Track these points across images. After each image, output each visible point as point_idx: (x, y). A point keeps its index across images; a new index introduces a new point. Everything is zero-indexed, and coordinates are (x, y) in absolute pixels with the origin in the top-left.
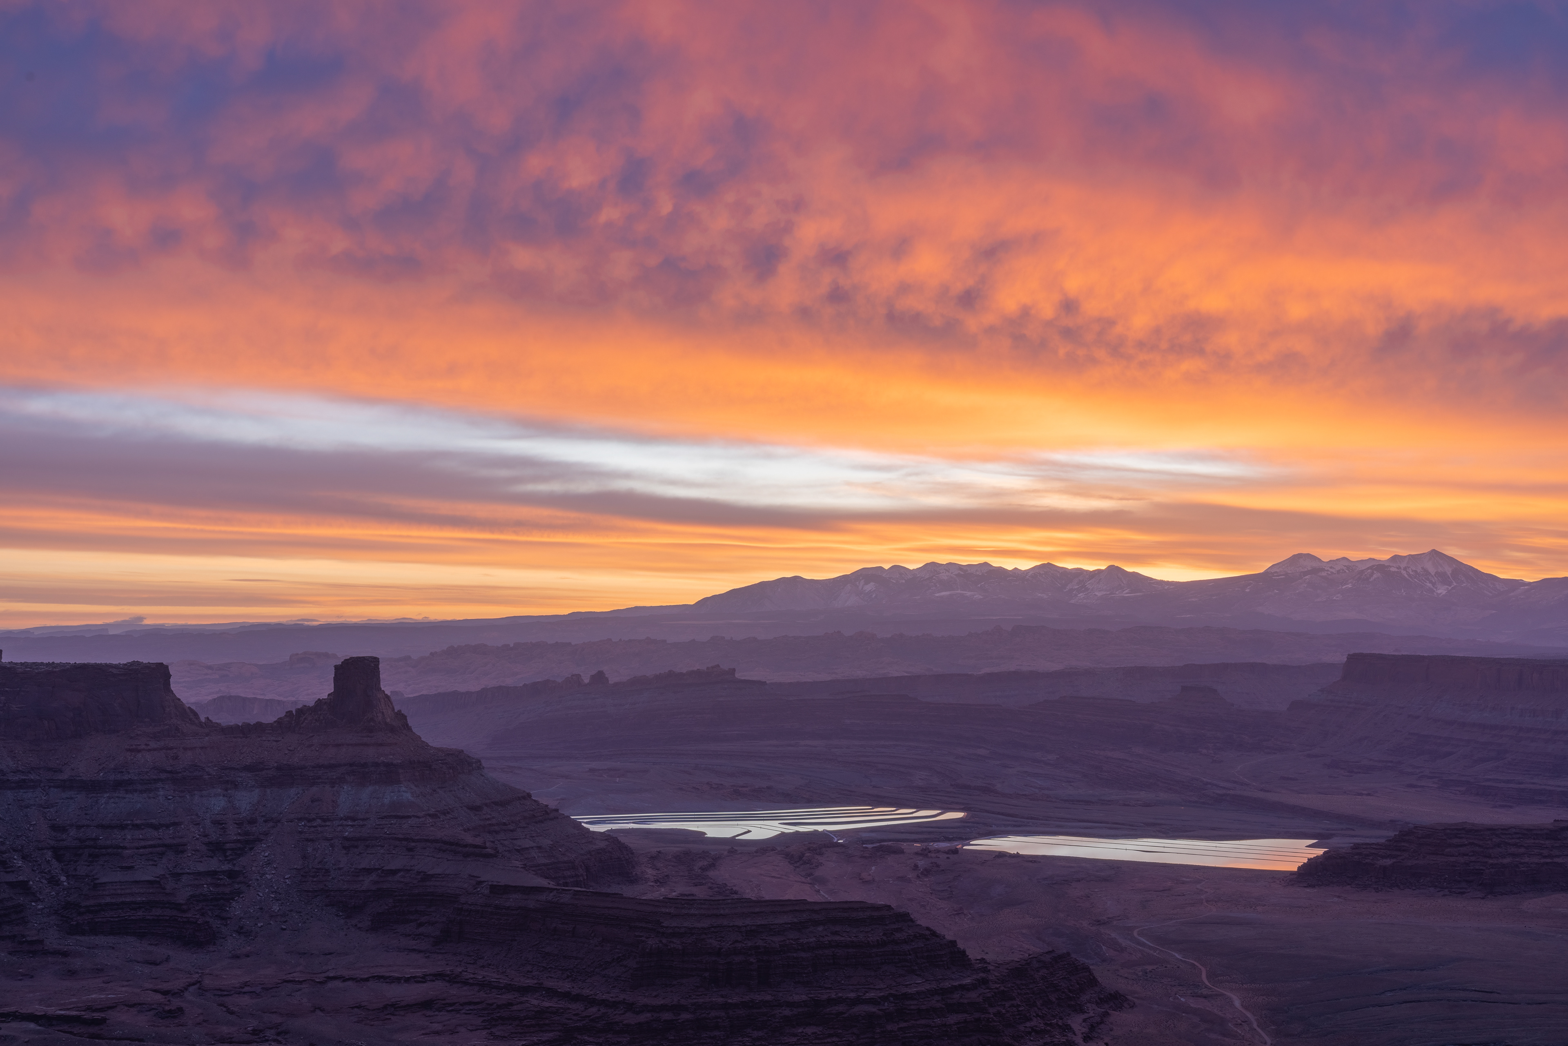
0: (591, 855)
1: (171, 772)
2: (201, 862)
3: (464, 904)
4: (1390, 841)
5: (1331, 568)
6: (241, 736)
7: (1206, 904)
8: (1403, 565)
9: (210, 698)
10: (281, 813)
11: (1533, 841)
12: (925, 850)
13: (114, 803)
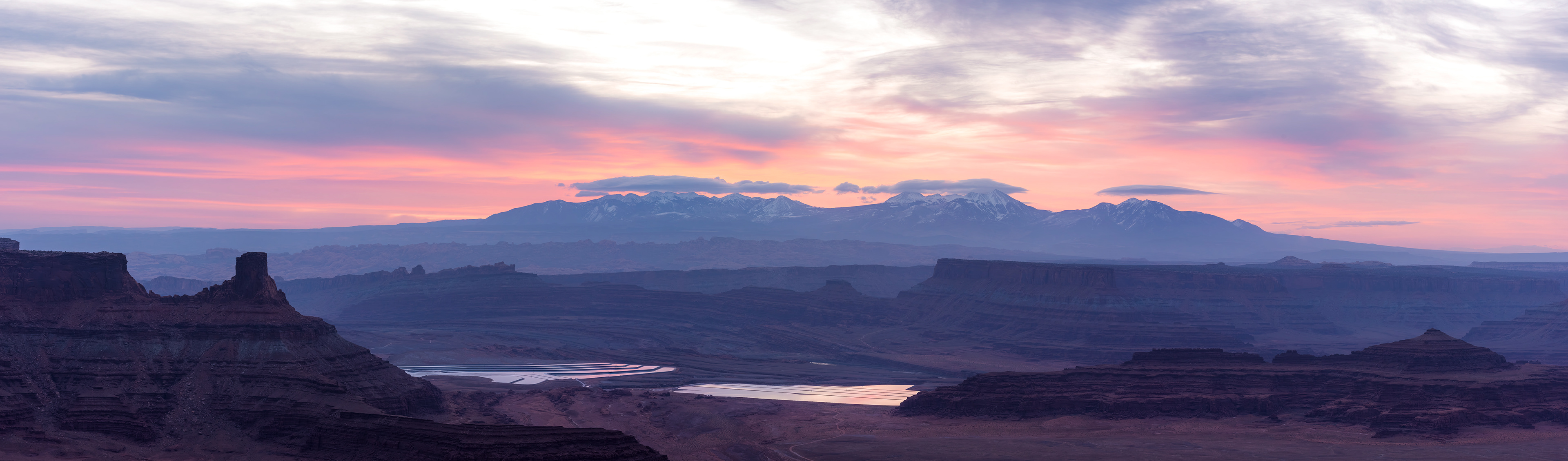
0: (411, 394)
1: (126, 326)
2: (146, 387)
3: (323, 424)
4: (961, 385)
5: (929, 201)
6: (173, 304)
7: (838, 428)
8: (975, 199)
9: (153, 277)
10: (199, 357)
11: (1051, 383)
12: (647, 393)
13: (90, 345)
